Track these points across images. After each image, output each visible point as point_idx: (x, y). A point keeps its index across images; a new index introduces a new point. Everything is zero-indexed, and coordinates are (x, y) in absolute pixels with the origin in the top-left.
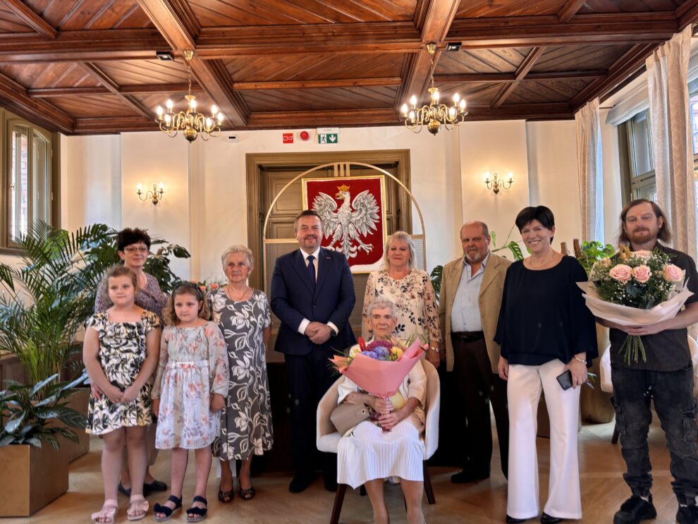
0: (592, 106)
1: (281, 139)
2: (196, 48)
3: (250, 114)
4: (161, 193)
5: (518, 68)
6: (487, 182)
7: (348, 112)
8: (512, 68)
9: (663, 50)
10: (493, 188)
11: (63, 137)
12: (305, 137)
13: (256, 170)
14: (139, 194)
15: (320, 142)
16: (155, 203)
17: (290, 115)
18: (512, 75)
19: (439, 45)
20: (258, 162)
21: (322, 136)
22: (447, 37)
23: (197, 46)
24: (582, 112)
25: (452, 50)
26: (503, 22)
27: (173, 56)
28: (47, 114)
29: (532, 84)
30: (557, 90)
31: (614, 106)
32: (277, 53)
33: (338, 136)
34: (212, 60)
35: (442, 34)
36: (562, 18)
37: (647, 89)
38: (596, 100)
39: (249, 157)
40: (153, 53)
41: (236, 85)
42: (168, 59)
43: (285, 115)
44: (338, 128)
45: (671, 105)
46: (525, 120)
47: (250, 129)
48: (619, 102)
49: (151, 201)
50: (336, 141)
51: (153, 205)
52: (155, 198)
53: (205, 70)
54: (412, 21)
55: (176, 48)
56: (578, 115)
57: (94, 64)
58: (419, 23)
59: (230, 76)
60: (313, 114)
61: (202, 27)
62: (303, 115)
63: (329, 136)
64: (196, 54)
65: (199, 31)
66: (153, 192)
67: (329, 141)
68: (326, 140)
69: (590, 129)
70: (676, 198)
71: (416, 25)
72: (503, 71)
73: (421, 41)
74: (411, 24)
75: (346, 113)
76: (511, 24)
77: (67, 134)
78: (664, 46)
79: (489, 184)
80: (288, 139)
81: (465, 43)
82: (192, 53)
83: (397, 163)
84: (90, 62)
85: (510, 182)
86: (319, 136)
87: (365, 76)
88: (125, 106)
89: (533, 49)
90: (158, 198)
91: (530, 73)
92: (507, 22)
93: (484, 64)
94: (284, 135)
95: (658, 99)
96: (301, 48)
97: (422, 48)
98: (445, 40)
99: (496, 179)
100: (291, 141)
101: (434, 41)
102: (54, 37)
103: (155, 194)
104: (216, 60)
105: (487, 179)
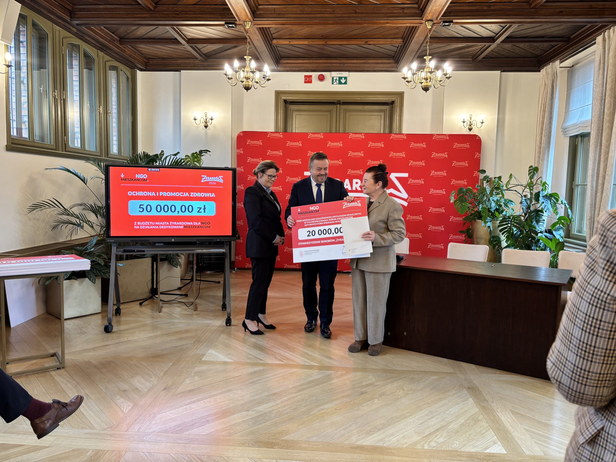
0: (554, 66)
1: (303, 79)
2: (254, 21)
3: (281, 60)
4: (212, 119)
5: (497, 34)
6: (464, 122)
7: (357, 60)
8: (493, 34)
9: (609, 32)
10: (468, 127)
11: (138, 71)
12: (321, 78)
13: (281, 104)
14: (195, 119)
15: (333, 84)
16: (206, 127)
17: (311, 61)
18: (491, 39)
19: (434, 22)
20: (283, 98)
21: (335, 78)
22: (442, 16)
23: (255, 19)
24: (546, 69)
25: (445, 25)
26: (486, 6)
27: (236, 25)
28: (130, 56)
29: (508, 46)
30: (527, 50)
31: (573, 66)
32: (312, 24)
33: (348, 78)
34: (263, 28)
35: (439, 15)
36: (533, 5)
37: (594, 60)
38: (558, 62)
39: (278, 94)
40: (223, 23)
41: (275, 41)
42: (232, 27)
43: (307, 61)
44: (348, 73)
45: (608, 79)
46: (500, 71)
47: (279, 71)
48: (577, 64)
49: (203, 125)
50: (345, 83)
51: (204, 128)
52: (206, 123)
53: (256, 33)
54: (417, 3)
55: (239, 20)
56: (543, 71)
57: (177, 28)
58: (421, 6)
59: (271, 34)
60: (329, 61)
61: (259, 5)
62: (321, 61)
63: (340, 78)
64: (252, 24)
65: (257, 8)
66: (205, 118)
67: (340, 83)
68: (337, 81)
69: (551, 85)
70: (602, 150)
71: (419, 6)
72: (485, 36)
73: (422, 20)
74: (416, 6)
75: (355, 61)
76: (492, 8)
77: (141, 70)
78: (611, 30)
79: (465, 124)
80: (308, 80)
81: (454, 21)
82: (250, 23)
83: (393, 103)
84: (175, 27)
85: (482, 123)
86: (333, 78)
87: (374, 37)
88: (187, 51)
89: (506, 26)
90: (208, 124)
91: (507, 38)
92: (490, 6)
93: (470, 32)
94: (305, 76)
95: (601, 71)
96: (330, 22)
97: (422, 23)
98: (440, 19)
99: (471, 119)
100: (310, 82)
101: (432, 19)
102: (153, 9)
103: (206, 120)
104: (265, 28)
105: (464, 120)
